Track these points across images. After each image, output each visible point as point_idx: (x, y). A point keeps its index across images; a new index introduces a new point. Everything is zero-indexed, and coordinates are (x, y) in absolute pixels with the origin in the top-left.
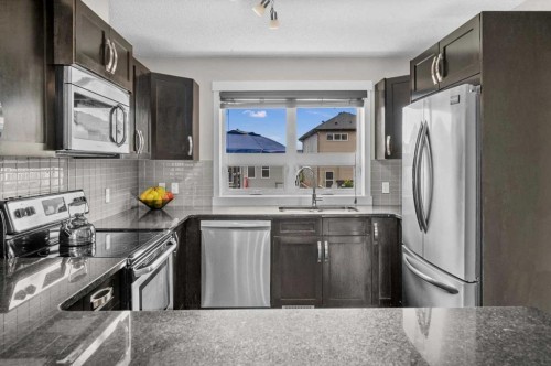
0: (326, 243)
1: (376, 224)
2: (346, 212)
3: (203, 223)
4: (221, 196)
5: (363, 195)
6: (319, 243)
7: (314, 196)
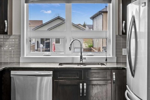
0: (85, 84)
1: (114, 73)
2: (100, 66)
3: (12, 72)
4: (25, 56)
5: (111, 56)
6: (81, 84)
7: (81, 57)
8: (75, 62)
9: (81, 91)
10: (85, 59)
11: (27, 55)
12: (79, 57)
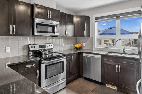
4: (95, 47)
6: (117, 65)
7: (124, 49)
8: (121, 52)
9: (117, 69)
10: (127, 51)
11: (97, 47)
12: (123, 49)
